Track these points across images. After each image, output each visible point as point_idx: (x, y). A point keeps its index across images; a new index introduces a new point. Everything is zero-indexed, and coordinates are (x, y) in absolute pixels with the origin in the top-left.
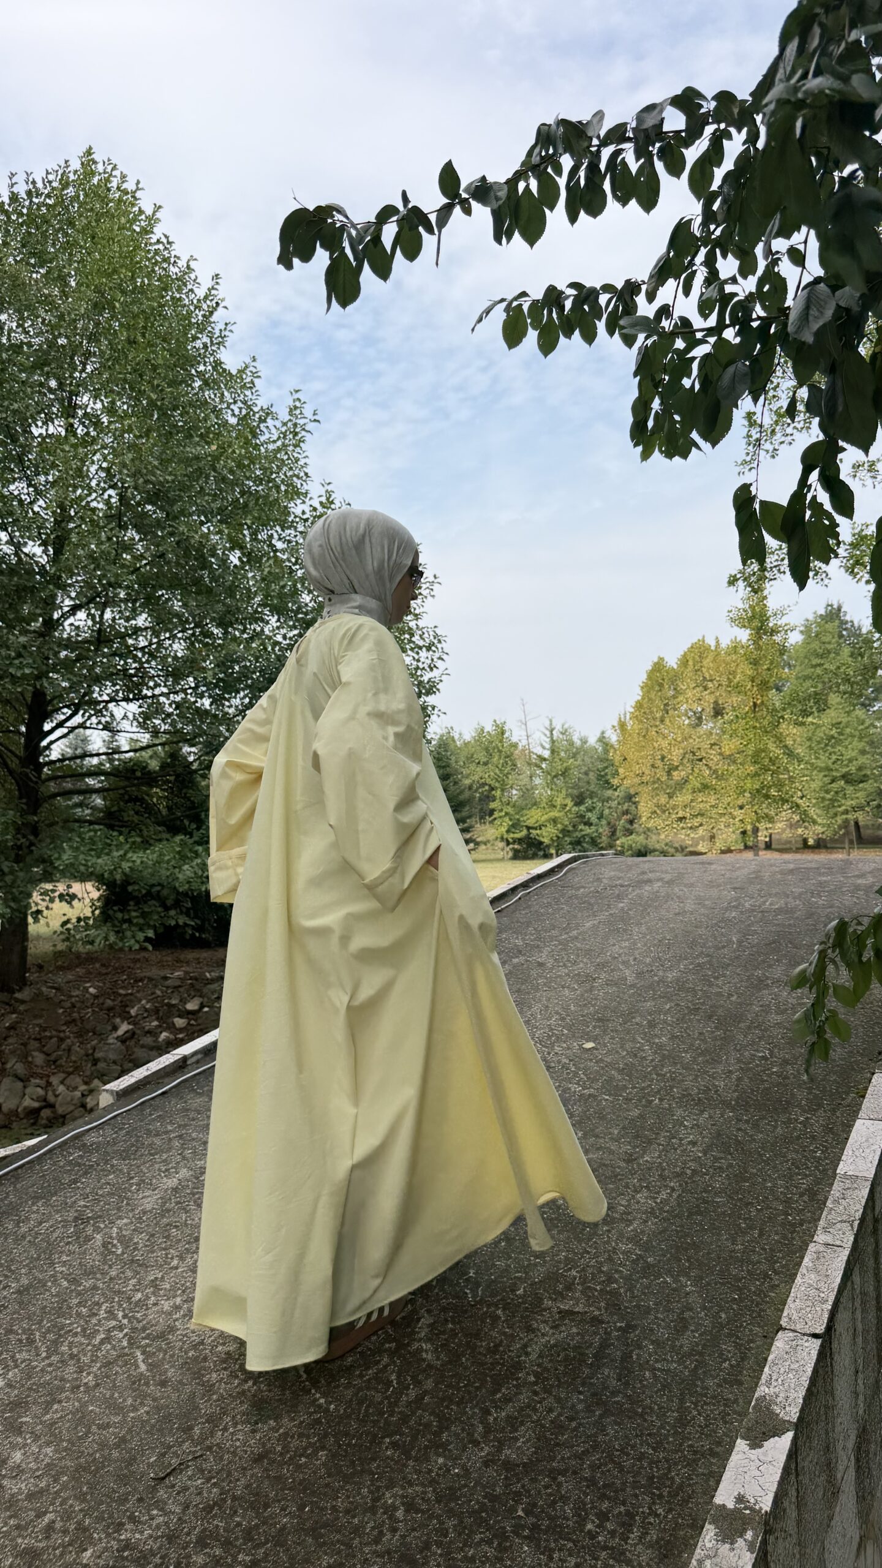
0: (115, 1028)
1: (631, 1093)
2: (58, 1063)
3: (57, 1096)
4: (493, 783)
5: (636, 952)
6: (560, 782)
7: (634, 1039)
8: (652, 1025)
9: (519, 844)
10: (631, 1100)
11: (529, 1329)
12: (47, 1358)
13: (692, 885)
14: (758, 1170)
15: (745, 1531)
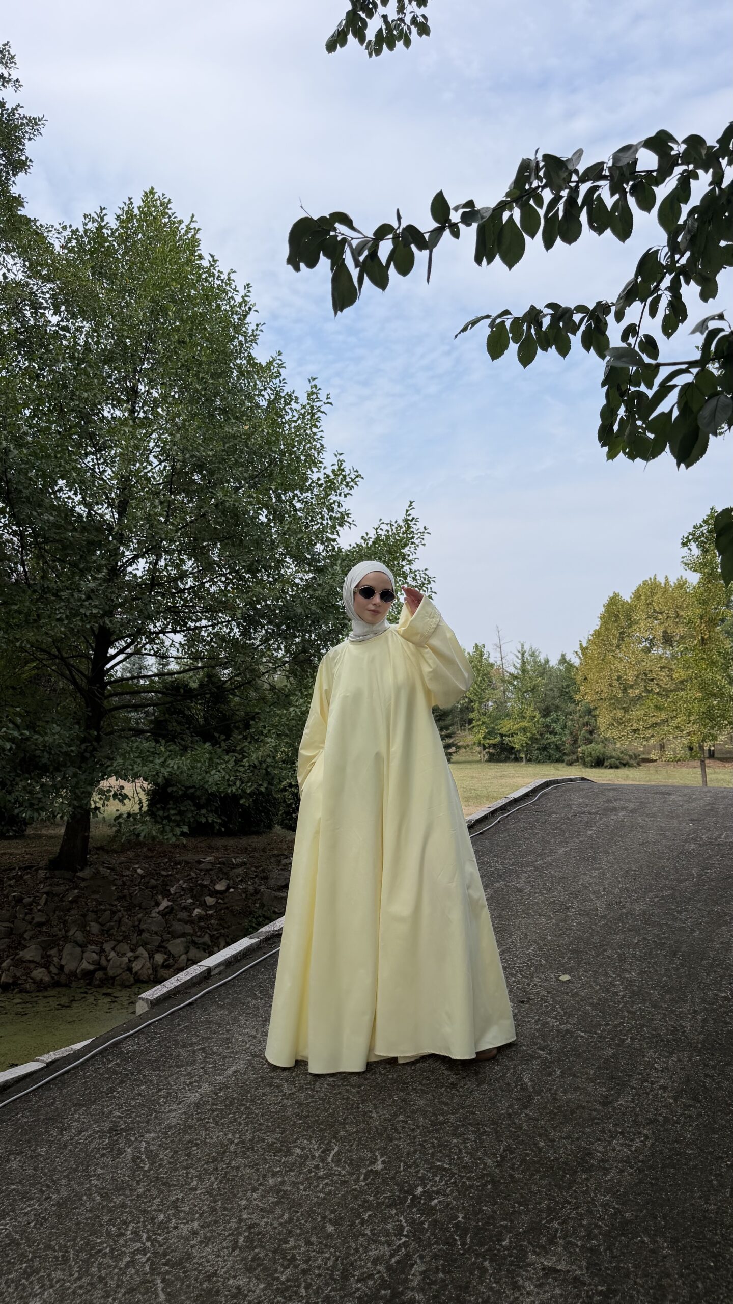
0: (158, 904)
1: (604, 1030)
2: (111, 932)
3: (109, 961)
4: (471, 696)
5: (606, 882)
6: (528, 696)
7: (606, 973)
8: (622, 958)
9: (494, 748)
10: (605, 1038)
11: (516, 1287)
12: (79, 1278)
13: (653, 815)
14: (727, 1121)
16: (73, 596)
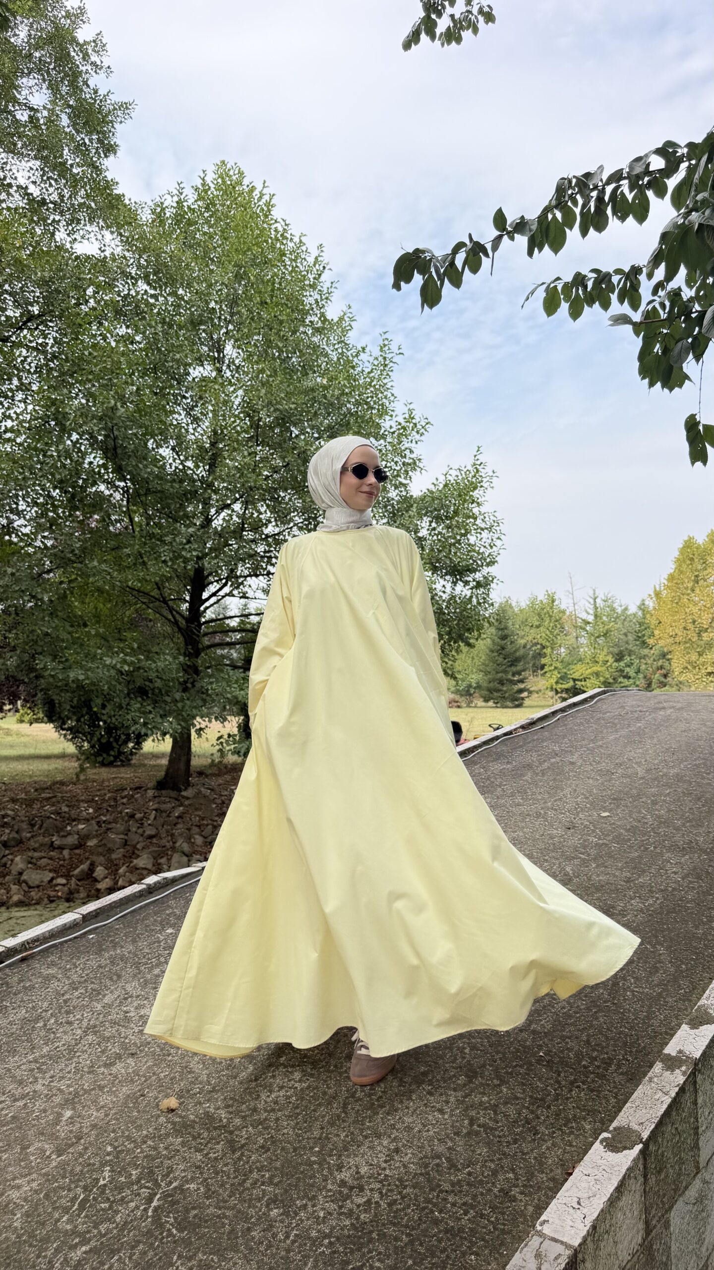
1: (633, 843)
4: (544, 643)
5: (648, 756)
6: (601, 641)
7: (640, 811)
8: (654, 803)
9: (567, 693)
10: (633, 847)
13: (698, 711)
15: (681, 1066)
16: (175, 540)
